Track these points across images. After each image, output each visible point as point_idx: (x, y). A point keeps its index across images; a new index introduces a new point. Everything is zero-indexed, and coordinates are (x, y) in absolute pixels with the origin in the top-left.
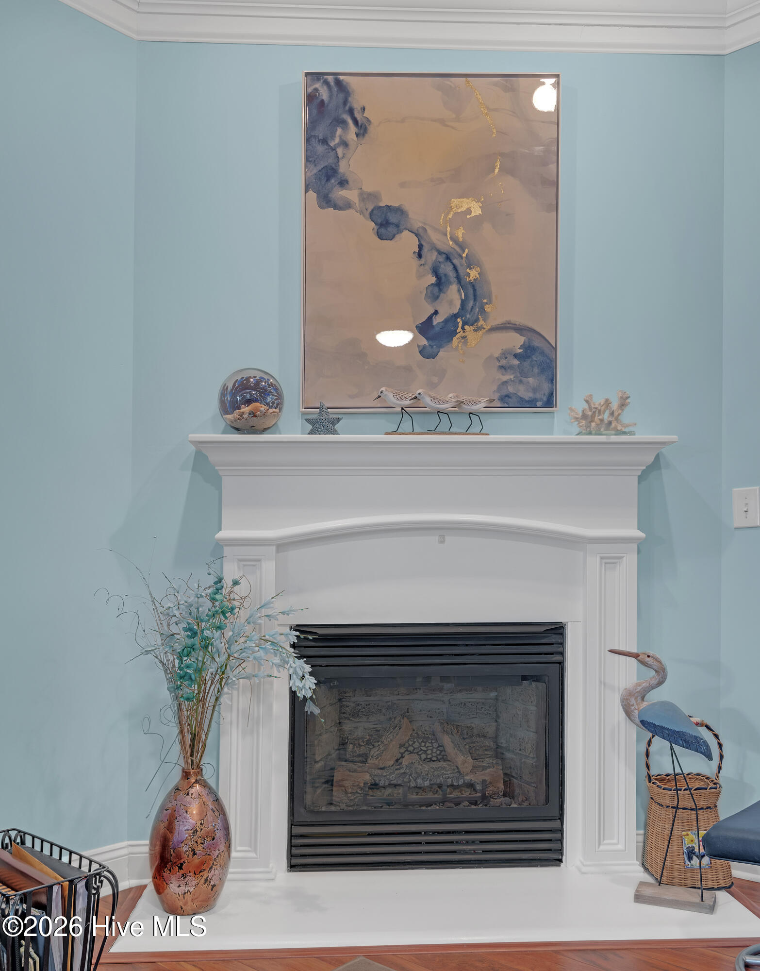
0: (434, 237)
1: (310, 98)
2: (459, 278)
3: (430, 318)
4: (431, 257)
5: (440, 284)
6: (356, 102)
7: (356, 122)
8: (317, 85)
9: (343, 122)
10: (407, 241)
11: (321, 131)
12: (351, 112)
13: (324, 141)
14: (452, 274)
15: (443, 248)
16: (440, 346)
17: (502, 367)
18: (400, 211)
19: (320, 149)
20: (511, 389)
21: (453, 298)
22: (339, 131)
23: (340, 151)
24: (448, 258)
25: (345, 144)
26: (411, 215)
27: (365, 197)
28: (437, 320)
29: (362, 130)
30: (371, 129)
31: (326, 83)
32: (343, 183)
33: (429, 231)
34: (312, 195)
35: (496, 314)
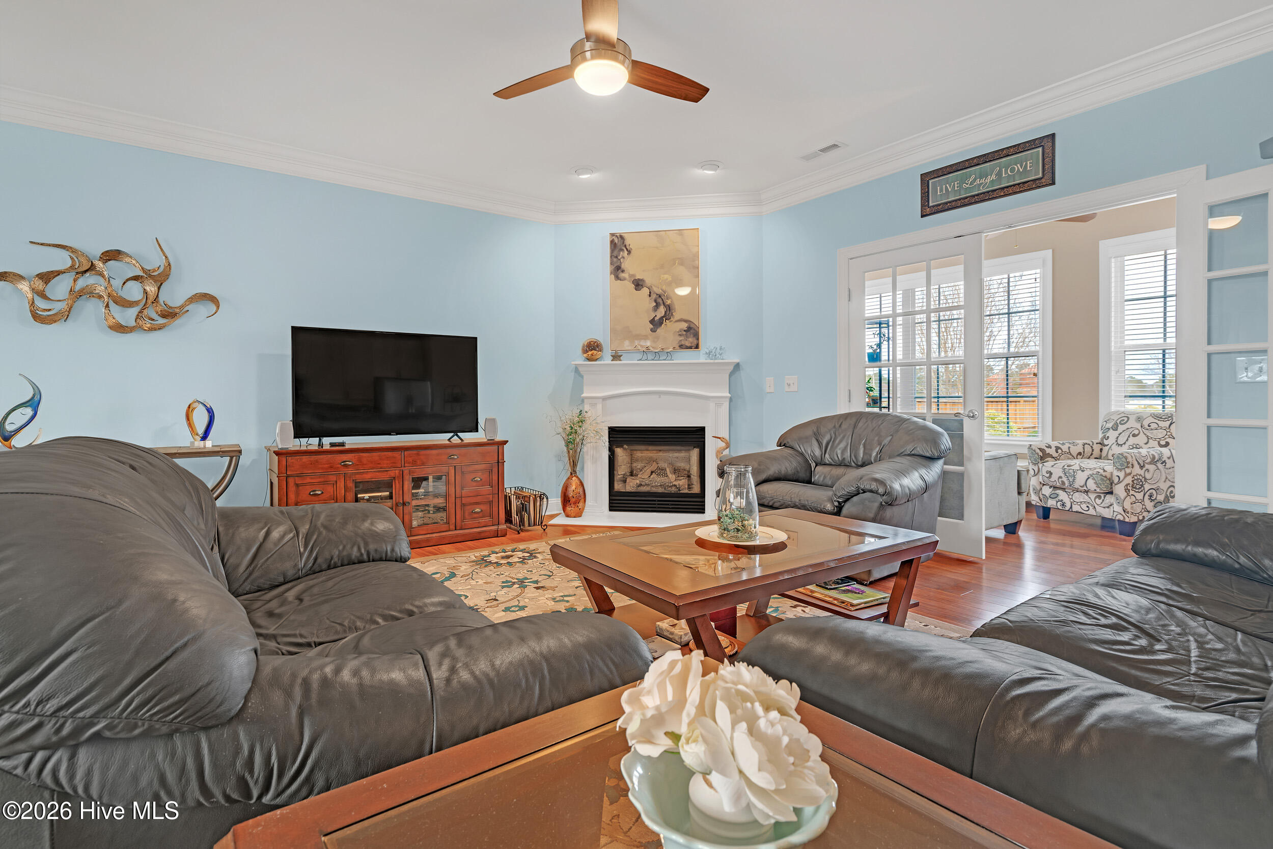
0: (655, 289)
1: (612, 242)
2: (664, 303)
3: (654, 318)
4: (654, 296)
5: (657, 307)
6: (627, 243)
7: (627, 250)
8: (614, 237)
9: (623, 250)
10: (645, 291)
11: (615, 253)
12: (625, 246)
13: (616, 257)
14: (661, 302)
15: (658, 293)
16: (657, 328)
17: (680, 335)
18: (642, 280)
19: (615, 260)
20: (683, 343)
21: (662, 311)
22: (621, 253)
23: (621, 260)
24: (660, 296)
25: (623, 258)
26: (647, 282)
27: (631, 276)
28: (657, 319)
29: (629, 252)
30: (632, 252)
31: (616, 236)
32: (623, 271)
33: (653, 287)
34: (613, 276)
35: (677, 315)
